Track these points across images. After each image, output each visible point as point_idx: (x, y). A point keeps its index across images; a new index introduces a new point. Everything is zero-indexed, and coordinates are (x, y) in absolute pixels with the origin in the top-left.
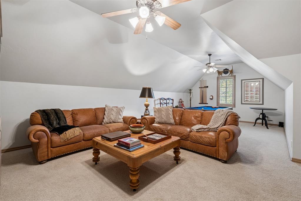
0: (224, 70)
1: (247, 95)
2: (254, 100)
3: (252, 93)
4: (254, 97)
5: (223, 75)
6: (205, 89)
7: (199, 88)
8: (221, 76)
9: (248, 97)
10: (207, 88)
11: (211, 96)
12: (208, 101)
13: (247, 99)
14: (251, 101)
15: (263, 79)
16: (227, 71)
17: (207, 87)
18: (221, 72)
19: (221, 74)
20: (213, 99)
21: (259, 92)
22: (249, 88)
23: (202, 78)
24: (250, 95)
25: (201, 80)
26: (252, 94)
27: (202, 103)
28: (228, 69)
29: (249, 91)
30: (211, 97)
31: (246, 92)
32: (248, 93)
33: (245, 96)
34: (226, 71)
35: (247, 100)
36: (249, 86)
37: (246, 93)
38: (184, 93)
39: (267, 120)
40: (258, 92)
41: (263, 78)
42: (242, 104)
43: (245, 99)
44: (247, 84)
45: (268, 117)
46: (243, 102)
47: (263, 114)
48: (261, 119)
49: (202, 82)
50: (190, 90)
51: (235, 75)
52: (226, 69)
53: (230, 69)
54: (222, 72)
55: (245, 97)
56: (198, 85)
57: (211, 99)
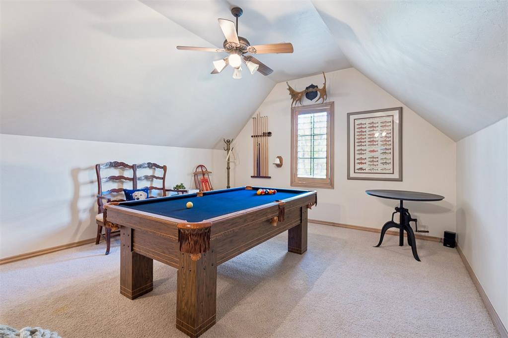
0: (307, 88)
1: (361, 154)
2: (380, 167)
3: (373, 148)
4: (379, 159)
5: (306, 102)
6: (264, 139)
7: (252, 136)
8: (298, 104)
9: (363, 161)
10: (269, 137)
11: (278, 157)
12: (272, 170)
13: (361, 166)
14: (372, 172)
15: (401, 110)
16: (314, 90)
17: (269, 134)
18: (299, 93)
19: (300, 100)
20: (283, 166)
21: (391, 147)
22: (367, 136)
23: (257, 112)
24: (368, 155)
25: (255, 116)
26: (374, 151)
27: (258, 176)
28: (317, 86)
29: (367, 143)
30: (278, 162)
31: (360, 148)
32: (363, 148)
33: (357, 157)
34: (311, 92)
35: (361, 169)
36: (367, 129)
37: (358, 150)
38: (215, 151)
39: (414, 230)
40: (388, 147)
41: (402, 108)
42: (349, 178)
43: (358, 166)
44: (361, 124)
45: (415, 220)
46: (352, 175)
47: (402, 210)
48: (395, 225)
49: (257, 120)
50: (228, 142)
51: (333, 102)
52: (312, 86)
53: (321, 87)
54: (302, 93)
55: (357, 161)
56: (249, 130)
57: (279, 166)
